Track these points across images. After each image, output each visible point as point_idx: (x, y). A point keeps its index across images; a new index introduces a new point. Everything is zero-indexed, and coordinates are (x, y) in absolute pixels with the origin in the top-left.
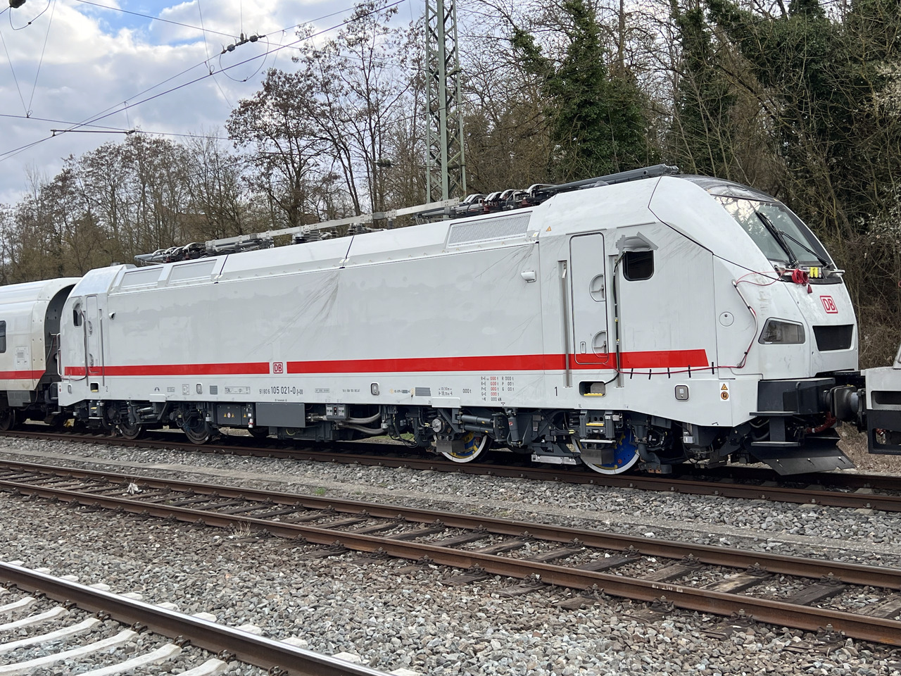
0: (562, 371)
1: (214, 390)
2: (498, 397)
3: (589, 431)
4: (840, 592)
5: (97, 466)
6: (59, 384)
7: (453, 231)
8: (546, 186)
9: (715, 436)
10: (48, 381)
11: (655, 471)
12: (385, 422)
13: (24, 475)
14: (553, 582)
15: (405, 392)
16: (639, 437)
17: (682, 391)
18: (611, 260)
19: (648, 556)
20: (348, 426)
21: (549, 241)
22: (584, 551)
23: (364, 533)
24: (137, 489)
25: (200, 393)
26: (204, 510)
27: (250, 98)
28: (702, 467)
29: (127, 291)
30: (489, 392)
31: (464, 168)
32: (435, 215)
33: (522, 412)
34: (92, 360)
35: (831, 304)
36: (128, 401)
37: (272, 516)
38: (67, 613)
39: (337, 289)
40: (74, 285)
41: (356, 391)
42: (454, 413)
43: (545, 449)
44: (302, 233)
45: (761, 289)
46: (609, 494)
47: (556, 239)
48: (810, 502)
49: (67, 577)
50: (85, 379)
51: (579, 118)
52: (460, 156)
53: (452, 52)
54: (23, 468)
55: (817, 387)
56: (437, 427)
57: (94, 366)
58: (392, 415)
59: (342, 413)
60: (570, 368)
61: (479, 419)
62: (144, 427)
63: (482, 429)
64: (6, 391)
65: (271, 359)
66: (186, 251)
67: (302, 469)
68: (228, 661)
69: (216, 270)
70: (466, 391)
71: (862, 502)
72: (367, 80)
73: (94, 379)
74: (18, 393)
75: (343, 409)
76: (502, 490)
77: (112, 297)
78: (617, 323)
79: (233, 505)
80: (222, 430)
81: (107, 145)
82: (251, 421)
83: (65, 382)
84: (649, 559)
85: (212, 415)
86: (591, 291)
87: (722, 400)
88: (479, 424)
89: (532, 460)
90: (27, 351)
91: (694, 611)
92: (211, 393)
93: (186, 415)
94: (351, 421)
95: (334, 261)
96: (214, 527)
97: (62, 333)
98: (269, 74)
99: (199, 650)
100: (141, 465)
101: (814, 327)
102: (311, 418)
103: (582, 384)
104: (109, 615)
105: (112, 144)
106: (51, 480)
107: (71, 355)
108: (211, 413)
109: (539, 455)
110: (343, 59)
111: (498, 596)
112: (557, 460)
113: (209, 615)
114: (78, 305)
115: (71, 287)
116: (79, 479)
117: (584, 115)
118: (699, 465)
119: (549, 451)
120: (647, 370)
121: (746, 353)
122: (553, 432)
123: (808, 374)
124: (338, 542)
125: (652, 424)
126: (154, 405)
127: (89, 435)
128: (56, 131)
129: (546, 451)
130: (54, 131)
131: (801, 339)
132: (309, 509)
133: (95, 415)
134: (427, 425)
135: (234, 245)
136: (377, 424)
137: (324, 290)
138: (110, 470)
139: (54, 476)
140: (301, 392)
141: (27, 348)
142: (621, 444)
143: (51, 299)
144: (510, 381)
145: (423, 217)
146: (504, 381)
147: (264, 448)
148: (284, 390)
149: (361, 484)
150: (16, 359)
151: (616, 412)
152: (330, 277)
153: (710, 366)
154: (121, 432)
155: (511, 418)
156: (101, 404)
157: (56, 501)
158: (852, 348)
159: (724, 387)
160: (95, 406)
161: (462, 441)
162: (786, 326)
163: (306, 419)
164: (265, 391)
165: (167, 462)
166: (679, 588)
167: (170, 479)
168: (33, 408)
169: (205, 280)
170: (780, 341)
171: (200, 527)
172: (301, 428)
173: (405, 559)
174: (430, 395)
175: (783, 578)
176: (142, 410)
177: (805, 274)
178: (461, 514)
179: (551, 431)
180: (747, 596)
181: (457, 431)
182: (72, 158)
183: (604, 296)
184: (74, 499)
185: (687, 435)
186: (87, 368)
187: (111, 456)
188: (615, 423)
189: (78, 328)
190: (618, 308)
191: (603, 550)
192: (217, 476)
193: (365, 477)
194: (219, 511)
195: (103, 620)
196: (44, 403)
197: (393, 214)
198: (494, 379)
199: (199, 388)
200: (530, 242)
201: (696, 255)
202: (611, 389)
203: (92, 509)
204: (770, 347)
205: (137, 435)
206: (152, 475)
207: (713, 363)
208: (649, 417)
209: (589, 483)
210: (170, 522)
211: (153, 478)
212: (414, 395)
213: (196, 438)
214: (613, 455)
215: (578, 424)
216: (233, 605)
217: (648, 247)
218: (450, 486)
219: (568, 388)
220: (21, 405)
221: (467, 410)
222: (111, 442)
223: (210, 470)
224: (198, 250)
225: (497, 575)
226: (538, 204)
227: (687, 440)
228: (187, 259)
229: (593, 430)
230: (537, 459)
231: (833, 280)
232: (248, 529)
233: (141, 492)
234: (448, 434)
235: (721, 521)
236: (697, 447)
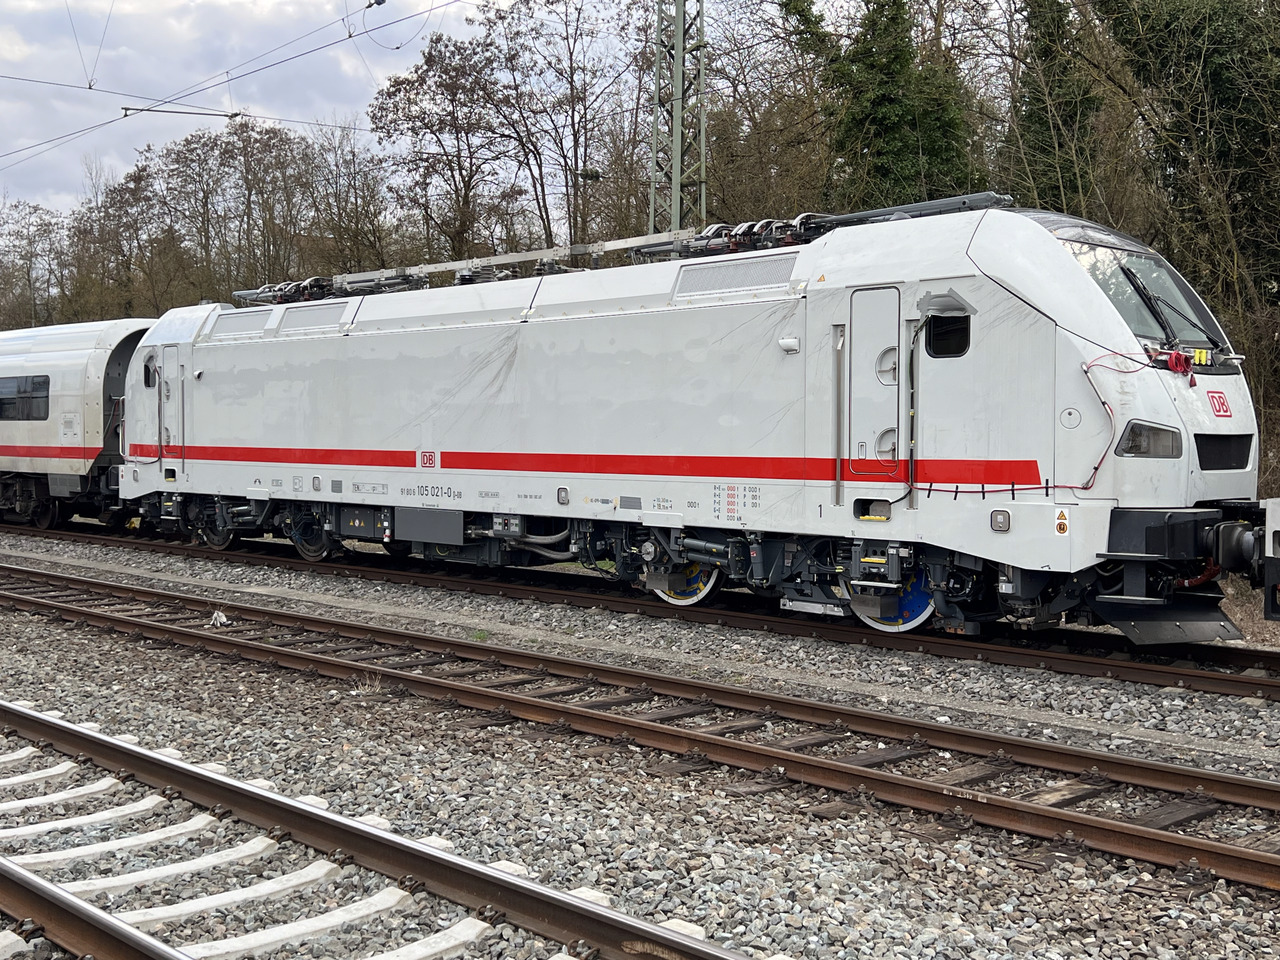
0: (831, 483)
1: (337, 486)
2: (736, 515)
3: (864, 569)
4: (1211, 814)
5: (170, 585)
6: (121, 467)
7: (684, 276)
8: (821, 217)
9: (1044, 584)
10: (106, 463)
11: (956, 630)
12: (575, 543)
13: (68, 592)
14: (803, 778)
15: (605, 502)
16: (936, 581)
17: (1000, 518)
18: (908, 328)
19: (940, 749)
20: (522, 546)
21: (821, 296)
22: (849, 738)
23: (540, 697)
24: (224, 619)
25: (317, 489)
26: (317, 653)
27: (404, 75)
28: (1024, 628)
29: (220, 341)
30: (724, 507)
31: (703, 186)
32: (659, 253)
33: (771, 539)
34: (169, 437)
35: (1223, 404)
36: (217, 496)
37: (411, 667)
38: (121, 786)
39: (515, 352)
40: (147, 330)
41: (536, 497)
42: (673, 535)
43: (801, 592)
44: (470, 270)
45: (1123, 377)
46: (888, 659)
47: (834, 293)
48: (1176, 685)
49: (123, 737)
50: (158, 463)
51: (874, 121)
52: (699, 169)
53: (695, 19)
54: (67, 583)
55: (1196, 521)
56: (648, 553)
57: (171, 444)
58: (585, 533)
59: (515, 528)
60: (842, 479)
61: (709, 545)
62: (238, 534)
63: (712, 559)
64: (46, 475)
65: (419, 447)
66: (305, 288)
67: (456, 603)
68: (342, 864)
69: (347, 316)
70: (691, 505)
71: (1251, 687)
72: (571, 54)
73: (170, 463)
74: (63, 478)
75: (517, 522)
76: (736, 647)
77: (200, 349)
78: (912, 417)
79: (358, 649)
80: (346, 543)
81: (199, 133)
82: (388, 532)
83: (130, 465)
84: (941, 754)
85: (334, 521)
86: (878, 369)
87: (1057, 533)
88: (709, 552)
89: (782, 607)
90: (78, 420)
91: (1001, 829)
92: (333, 491)
93: (297, 520)
94: (527, 540)
95: (513, 312)
96: (331, 678)
97: (128, 396)
98: (432, 41)
99: (302, 847)
100: (232, 587)
101: (1196, 436)
102: (472, 532)
103: (858, 502)
104: (180, 793)
105: (207, 131)
106: (106, 601)
107: (139, 428)
108: (333, 518)
109: (791, 600)
110: (539, 23)
111: (723, 794)
112: (817, 609)
113: (318, 799)
114: (151, 358)
115: (142, 332)
116: (144, 602)
117: (880, 117)
118: (1019, 624)
119: (806, 595)
120: (952, 487)
121: (1096, 469)
122: (813, 569)
123: (1184, 502)
124: (502, 707)
125: (956, 563)
126: (252, 503)
127: (160, 541)
128: (129, 109)
129: (802, 595)
130: (127, 109)
131: (1176, 452)
132: (464, 660)
133: (169, 514)
134: (635, 550)
135: (372, 283)
136: (563, 546)
137: (496, 354)
138: (188, 591)
139: (110, 596)
140: (459, 495)
141: (78, 415)
142: (909, 589)
143: (113, 347)
144: (754, 494)
145: (642, 254)
146: (747, 493)
147: (404, 571)
148: (436, 491)
149: (538, 629)
150: (62, 429)
151: (904, 544)
152: (505, 335)
153: (1044, 484)
154: (205, 539)
155: (755, 546)
156: (179, 499)
157: (110, 631)
158: (1249, 468)
159: (1062, 516)
160: (171, 500)
161: (683, 576)
162: (1156, 432)
163: (465, 534)
164: (409, 492)
165: (267, 584)
166: (982, 797)
167: (271, 608)
168: (85, 500)
169: (332, 331)
170: (1145, 454)
171: (311, 676)
172: (456, 546)
173: (595, 735)
174: (640, 509)
175: (1131, 789)
176: (235, 509)
177: (1187, 360)
178: (677, 677)
179: (809, 566)
180: (1078, 812)
181: (677, 560)
182: (149, 149)
183: (896, 377)
184: (137, 629)
185: (1004, 581)
186: (161, 446)
187: (189, 572)
188: (902, 559)
189: (150, 390)
190: (915, 395)
191: (876, 738)
192: (337, 608)
193: (544, 619)
194: (338, 656)
195: (170, 799)
196: (100, 493)
197: (600, 248)
198: (733, 489)
199: (316, 482)
200: (793, 297)
201: (1031, 325)
202: (899, 511)
203: (161, 645)
204: (1131, 462)
205: (227, 544)
206: (246, 602)
207: (1047, 480)
208: (952, 553)
209: (861, 643)
210: (268, 667)
211: (248, 605)
212: (618, 507)
213: (309, 553)
214: (897, 605)
215: (850, 558)
216: (352, 788)
217: (962, 309)
218: (662, 637)
219: (838, 507)
220: (67, 495)
221: (691, 531)
222: (190, 552)
223: (328, 599)
224: (321, 287)
225: (723, 764)
226: (807, 241)
227: (1005, 588)
228: (306, 300)
229: (870, 567)
230: (788, 605)
231: (1227, 369)
232: (377, 683)
233: (231, 624)
234: (664, 564)
235: (1047, 706)
236: (1017, 598)
